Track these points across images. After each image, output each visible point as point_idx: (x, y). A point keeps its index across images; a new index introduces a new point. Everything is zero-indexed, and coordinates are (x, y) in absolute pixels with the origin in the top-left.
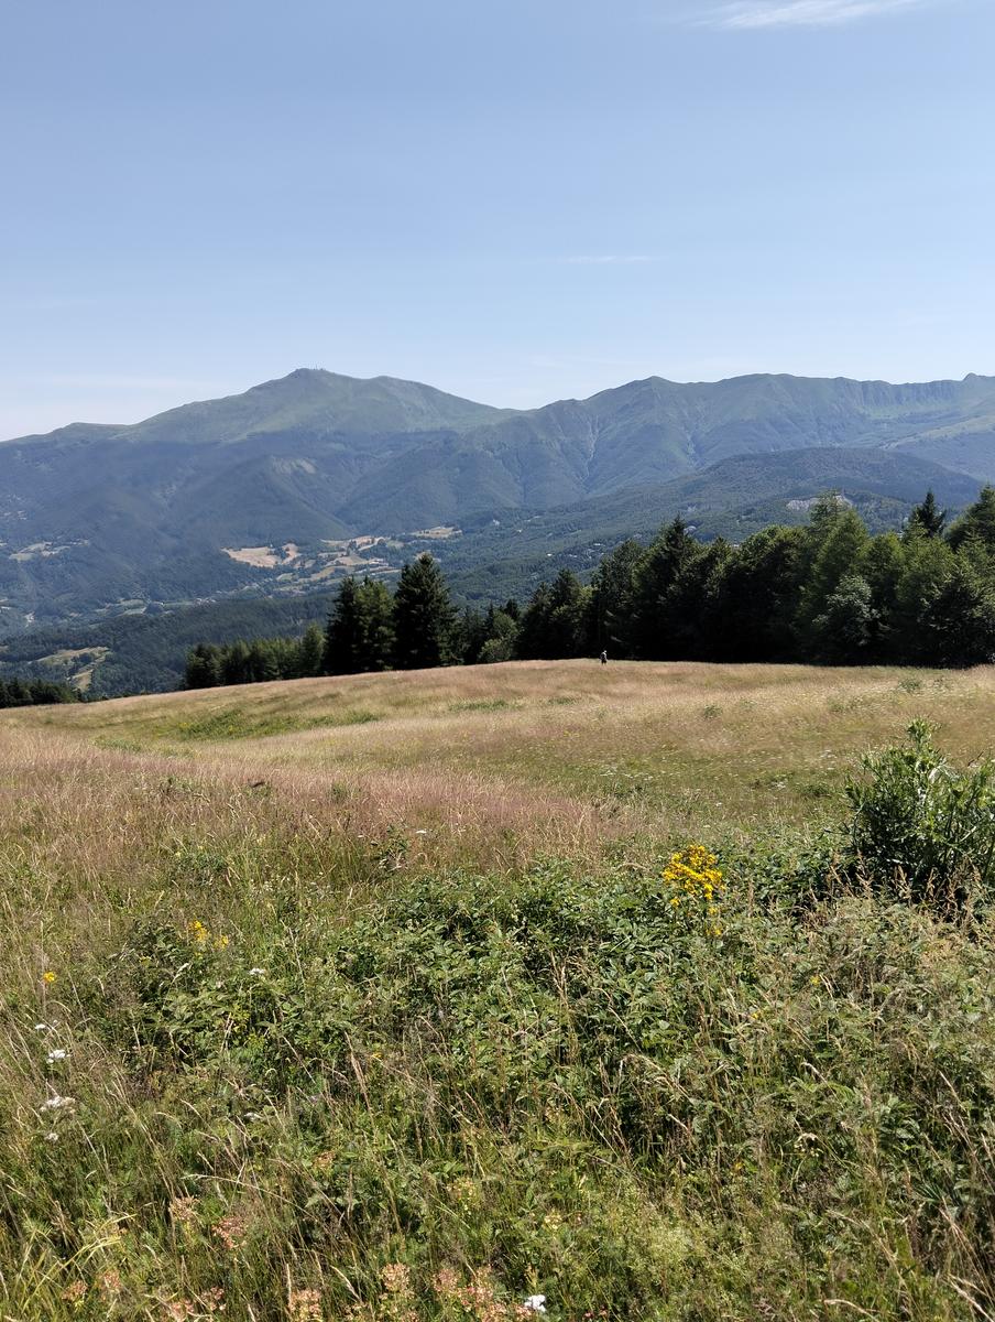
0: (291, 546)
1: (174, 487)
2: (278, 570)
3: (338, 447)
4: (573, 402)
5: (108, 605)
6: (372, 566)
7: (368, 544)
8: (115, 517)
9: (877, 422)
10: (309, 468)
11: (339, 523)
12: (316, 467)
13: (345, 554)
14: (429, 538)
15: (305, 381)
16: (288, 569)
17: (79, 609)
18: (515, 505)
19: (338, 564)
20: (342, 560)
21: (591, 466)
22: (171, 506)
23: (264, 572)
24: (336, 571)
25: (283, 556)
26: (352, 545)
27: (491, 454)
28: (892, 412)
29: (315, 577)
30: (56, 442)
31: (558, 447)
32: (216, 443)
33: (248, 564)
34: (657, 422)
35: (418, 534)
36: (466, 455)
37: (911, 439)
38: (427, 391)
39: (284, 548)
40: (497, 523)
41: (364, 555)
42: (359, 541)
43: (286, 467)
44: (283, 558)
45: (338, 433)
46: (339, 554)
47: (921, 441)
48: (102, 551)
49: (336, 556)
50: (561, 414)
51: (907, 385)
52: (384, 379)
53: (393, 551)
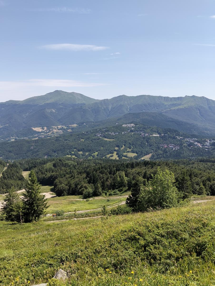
0: (45, 127)
1: (27, 114)
2: (42, 132)
3: (61, 106)
4: (107, 99)
5: (9, 138)
6: (59, 132)
7: (60, 127)
8: (14, 120)
9: (166, 105)
10: (54, 111)
11: (58, 122)
12: (56, 111)
13: (55, 129)
14: (72, 127)
15: (57, 93)
16: (43, 132)
17: (3, 138)
18: (93, 120)
19: (53, 131)
20: (54, 130)
21: (109, 112)
22: (26, 118)
23: (39, 132)
24: (52, 133)
25: (43, 129)
26: (57, 127)
27: (89, 109)
28: (170, 103)
29: (48, 134)
30: (6, 104)
31: (103, 108)
32: (38, 105)
33: (36, 131)
34: (122, 104)
35: (70, 126)
36: (84, 109)
37: (169, 109)
38: (81, 95)
39: (44, 128)
40: (85, 124)
41: (59, 130)
42: (59, 127)
43: (49, 111)
44: (43, 130)
45: (62, 103)
46: (54, 129)
47: (170, 110)
48: (10, 127)
49: (53, 130)
50: (105, 101)
51: (173, 98)
52: (73, 93)
53: (64, 129)
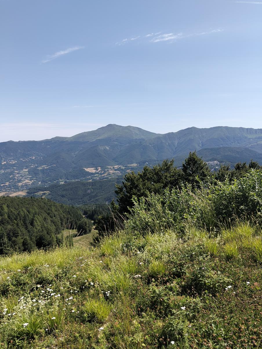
0: (99, 168)
1: (77, 152)
2: (96, 173)
3: (116, 143)
4: (172, 133)
5: (57, 180)
6: (116, 173)
7: (117, 167)
8: (62, 159)
9: (249, 139)
10: (108, 148)
11: (113, 161)
12: (109, 148)
13: (111, 170)
14: (131, 166)
15: (111, 127)
16: (98, 173)
17: (50, 181)
18: (156, 159)
19: (109, 172)
20: (110, 171)
21: (175, 149)
22: (75, 157)
23: (92, 174)
24: (108, 174)
25: (97, 170)
26: (114, 168)
27: (150, 146)
28: (254, 136)
29: (103, 175)
30: (52, 141)
31: (168, 144)
32: (88, 142)
33: (89, 172)
34: (192, 138)
35: (129, 165)
36: (144, 146)
37: (255, 144)
38: (139, 129)
39: (98, 168)
40: (147, 163)
41: (116, 170)
42: (115, 167)
43: (102, 148)
44: (97, 171)
45: (117, 139)
46: (110, 170)
47: (257, 144)
48: (58, 167)
49: (109, 170)
50: (170, 135)
51: (258, 129)
52: (129, 126)
53: (122, 169)
